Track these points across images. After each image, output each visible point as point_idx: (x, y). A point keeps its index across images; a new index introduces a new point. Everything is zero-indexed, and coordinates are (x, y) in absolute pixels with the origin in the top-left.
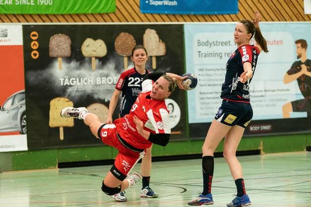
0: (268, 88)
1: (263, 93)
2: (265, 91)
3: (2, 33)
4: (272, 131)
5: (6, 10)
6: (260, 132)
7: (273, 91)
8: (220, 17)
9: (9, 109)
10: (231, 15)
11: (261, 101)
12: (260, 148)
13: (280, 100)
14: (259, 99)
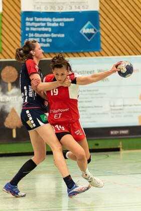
0: (126, 104)
1: (122, 107)
2: (124, 106)
4: (130, 134)
6: (119, 135)
7: (131, 106)
8: (86, 54)
10: (95, 52)
11: (120, 113)
12: (119, 147)
13: (136, 112)
14: (118, 111)
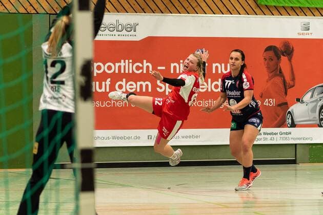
3: (304, 26)
5: (309, 3)
9: (308, 102)
